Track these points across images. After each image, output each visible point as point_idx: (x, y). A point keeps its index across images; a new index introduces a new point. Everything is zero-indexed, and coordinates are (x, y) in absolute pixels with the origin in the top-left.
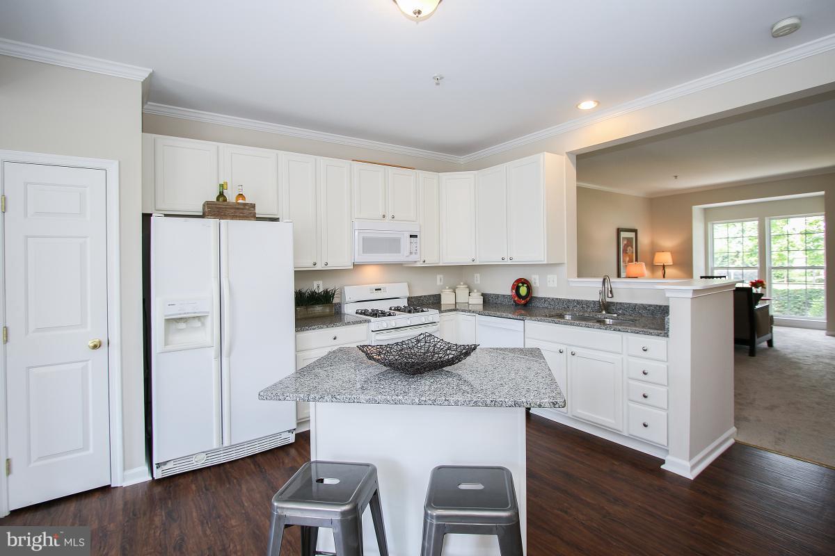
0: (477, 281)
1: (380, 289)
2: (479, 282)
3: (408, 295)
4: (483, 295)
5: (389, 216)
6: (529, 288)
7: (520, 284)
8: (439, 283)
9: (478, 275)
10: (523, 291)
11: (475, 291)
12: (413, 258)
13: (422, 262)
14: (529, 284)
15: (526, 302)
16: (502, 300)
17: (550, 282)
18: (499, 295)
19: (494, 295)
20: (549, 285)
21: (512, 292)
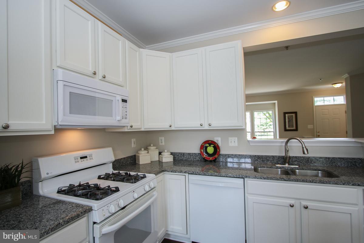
0: (162, 142)
1: (86, 157)
2: (163, 144)
3: (113, 159)
4: (172, 154)
5: (100, 75)
6: (217, 148)
7: (207, 145)
8: (133, 145)
9: (163, 138)
10: (210, 150)
11: (166, 151)
12: (124, 122)
13: (129, 127)
14: (216, 145)
15: (214, 159)
16: (187, 157)
17: (231, 142)
18: (184, 153)
19: (180, 153)
20: (230, 145)
21: (201, 151)
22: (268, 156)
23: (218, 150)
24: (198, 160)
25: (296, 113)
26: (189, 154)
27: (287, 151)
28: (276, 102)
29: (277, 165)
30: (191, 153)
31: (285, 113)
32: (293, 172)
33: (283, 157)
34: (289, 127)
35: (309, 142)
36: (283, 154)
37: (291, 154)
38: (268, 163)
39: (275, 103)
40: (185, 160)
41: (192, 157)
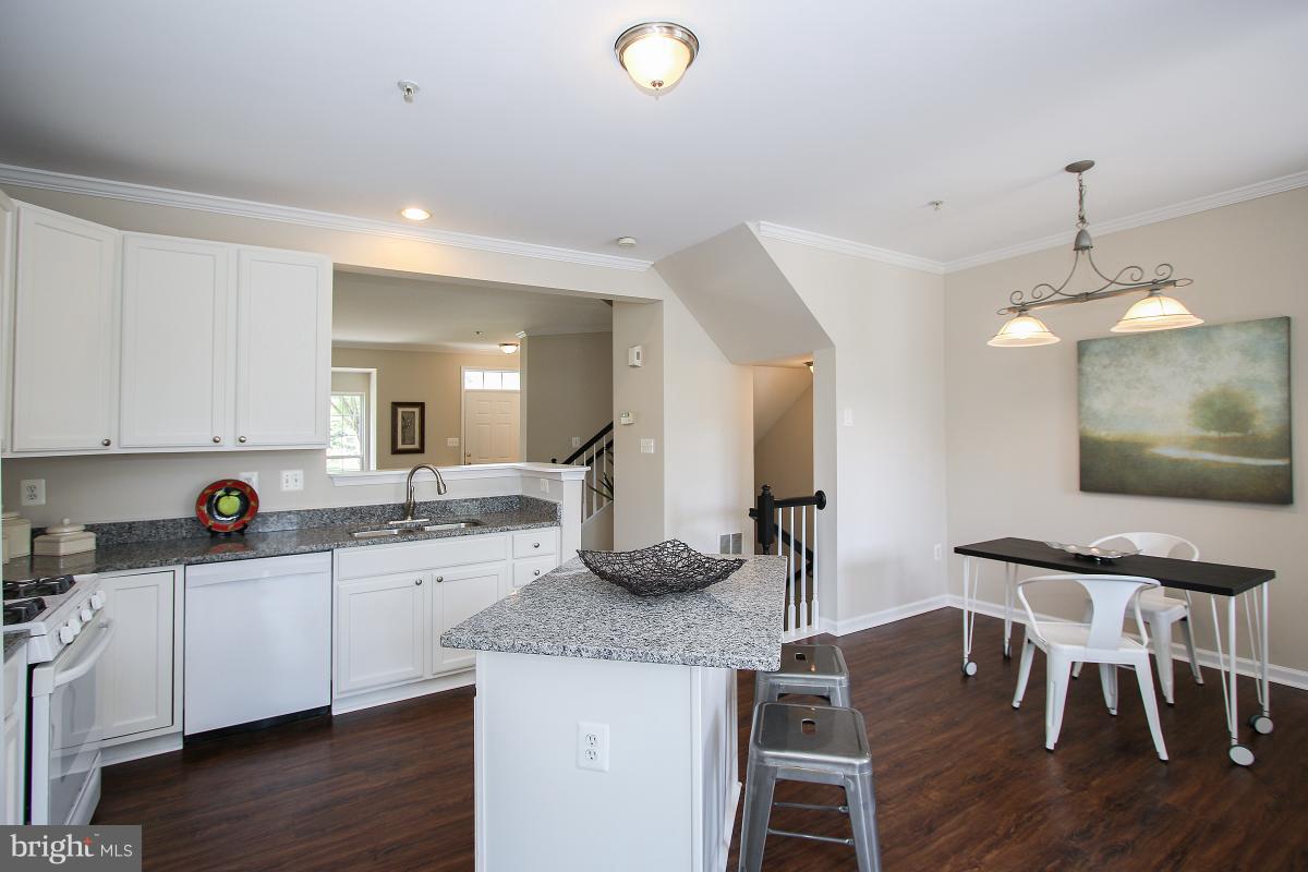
0: (33, 497)
2: (43, 501)
4: (89, 528)
6: (248, 497)
7: (220, 493)
10: (230, 504)
11: (67, 521)
14: (248, 490)
15: (241, 527)
16: (145, 534)
17: (287, 482)
18: (134, 523)
19: (114, 524)
20: (284, 488)
21: (199, 510)
22: (373, 507)
23: (252, 503)
24: (184, 538)
25: (421, 405)
26: (152, 523)
27: (410, 492)
28: (374, 371)
29: (391, 523)
30: (159, 521)
31: (396, 405)
32: (420, 528)
33: (402, 506)
34: (403, 443)
35: (449, 473)
36: (403, 500)
37: (418, 498)
38: (373, 521)
39: (369, 374)
40: (137, 542)
41: (162, 531)
